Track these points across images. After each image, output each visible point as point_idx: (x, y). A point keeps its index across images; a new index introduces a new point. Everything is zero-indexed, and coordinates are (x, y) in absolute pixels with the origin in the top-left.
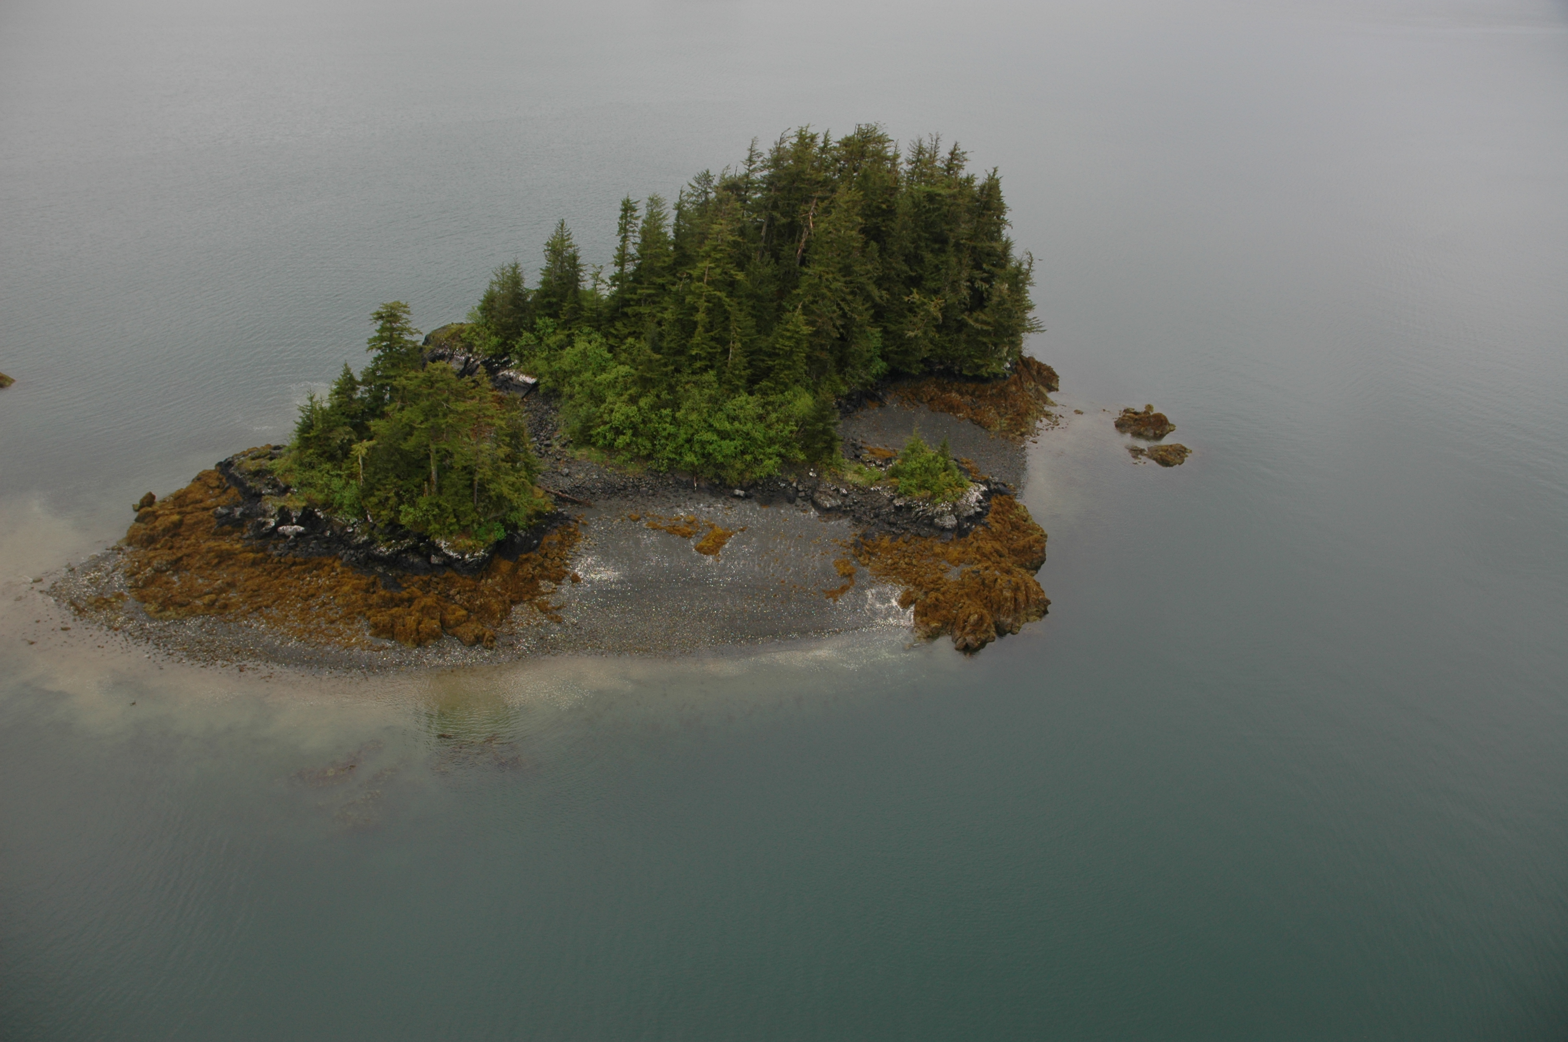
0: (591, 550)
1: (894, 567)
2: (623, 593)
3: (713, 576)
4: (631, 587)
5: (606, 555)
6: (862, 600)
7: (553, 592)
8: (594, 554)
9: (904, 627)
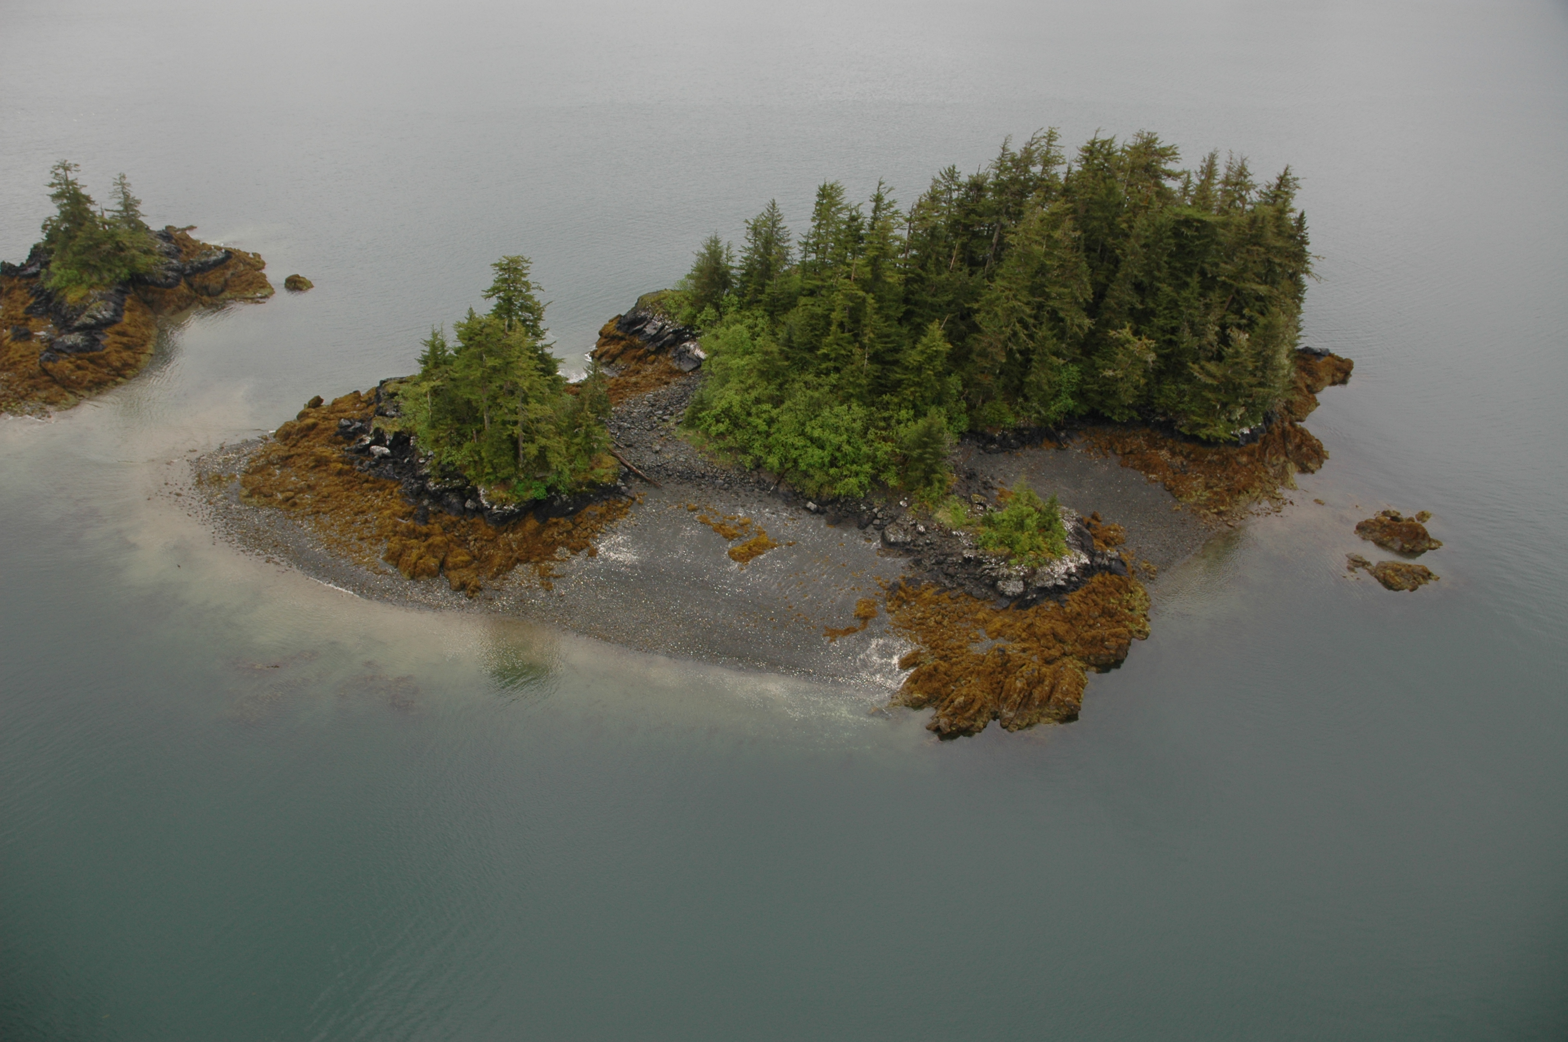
0: (627, 529)
1: (922, 621)
2: (627, 577)
3: (726, 584)
4: (639, 574)
5: (638, 537)
6: (862, 647)
7: (563, 560)
8: (628, 534)
9: (887, 689)
